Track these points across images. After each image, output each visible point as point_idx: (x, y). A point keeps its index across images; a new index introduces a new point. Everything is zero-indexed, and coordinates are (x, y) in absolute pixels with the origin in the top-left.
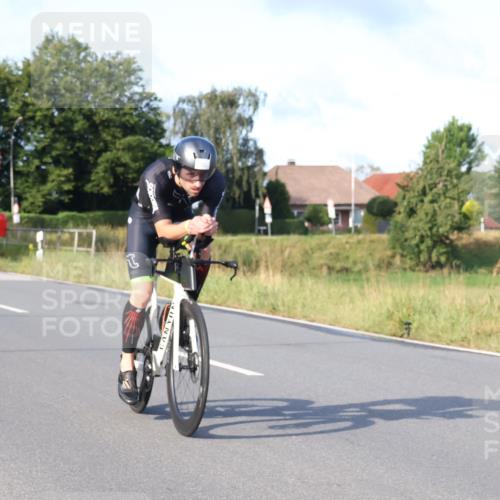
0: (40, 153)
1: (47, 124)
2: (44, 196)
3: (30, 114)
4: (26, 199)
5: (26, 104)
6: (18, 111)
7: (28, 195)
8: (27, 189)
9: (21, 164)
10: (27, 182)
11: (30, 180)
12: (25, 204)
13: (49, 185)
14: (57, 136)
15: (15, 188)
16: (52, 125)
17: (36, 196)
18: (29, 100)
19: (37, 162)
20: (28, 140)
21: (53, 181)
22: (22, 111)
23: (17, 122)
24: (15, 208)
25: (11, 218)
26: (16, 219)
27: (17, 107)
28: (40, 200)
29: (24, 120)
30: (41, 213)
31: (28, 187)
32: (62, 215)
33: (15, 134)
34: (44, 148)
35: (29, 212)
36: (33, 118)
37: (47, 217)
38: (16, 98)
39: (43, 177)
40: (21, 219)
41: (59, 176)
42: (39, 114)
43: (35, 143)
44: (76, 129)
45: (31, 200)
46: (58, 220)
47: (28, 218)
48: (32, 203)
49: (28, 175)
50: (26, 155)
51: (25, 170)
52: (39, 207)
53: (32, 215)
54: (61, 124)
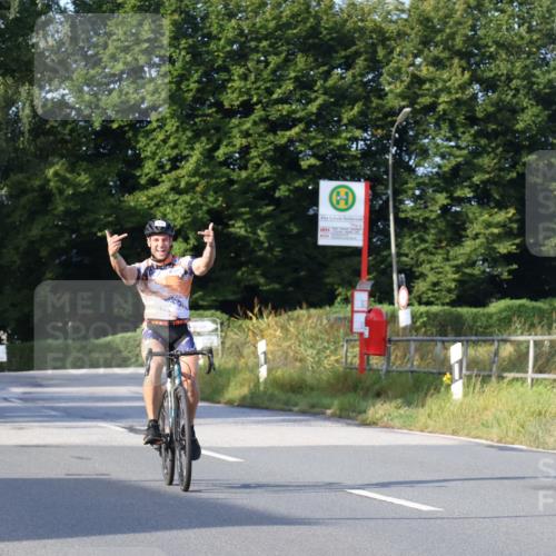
0: (449, 180)
1: (461, 118)
2: (458, 269)
3: (426, 100)
4: (423, 276)
5: (417, 81)
6: (402, 96)
7: (425, 268)
8: (422, 256)
9: (409, 204)
10: (423, 240)
11: (430, 238)
12: (421, 286)
13: (469, 246)
14: (483, 142)
15: (399, 255)
16: (472, 120)
17: (442, 270)
18: (425, 72)
19: (442, 199)
20: (424, 153)
21: (476, 236)
22: (410, 96)
23: (400, 118)
24: (402, 296)
25: (394, 317)
26: (404, 318)
27: (399, 88)
28: (450, 278)
29: (414, 112)
30: (453, 304)
31: (425, 250)
32: (497, 306)
33: (398, 143)
34: (456, 169)
35: (428, 303)
36: (432, 107)
37: (466, 311)
38: (399, 70)
39: (455, 230)
40: (414, 317)
41: (489, 225)
42: (444, 98)
43: (438, 159)
44: (520, 126)
45: (432, 278)
46: (490, 316)
47: (428, 314)
48: (435, 284)
49: (424, 226)
50: (419, 186)
51: (419, 215)
52: (449, 291)
53: (434, 309)
54: (489, 117)
